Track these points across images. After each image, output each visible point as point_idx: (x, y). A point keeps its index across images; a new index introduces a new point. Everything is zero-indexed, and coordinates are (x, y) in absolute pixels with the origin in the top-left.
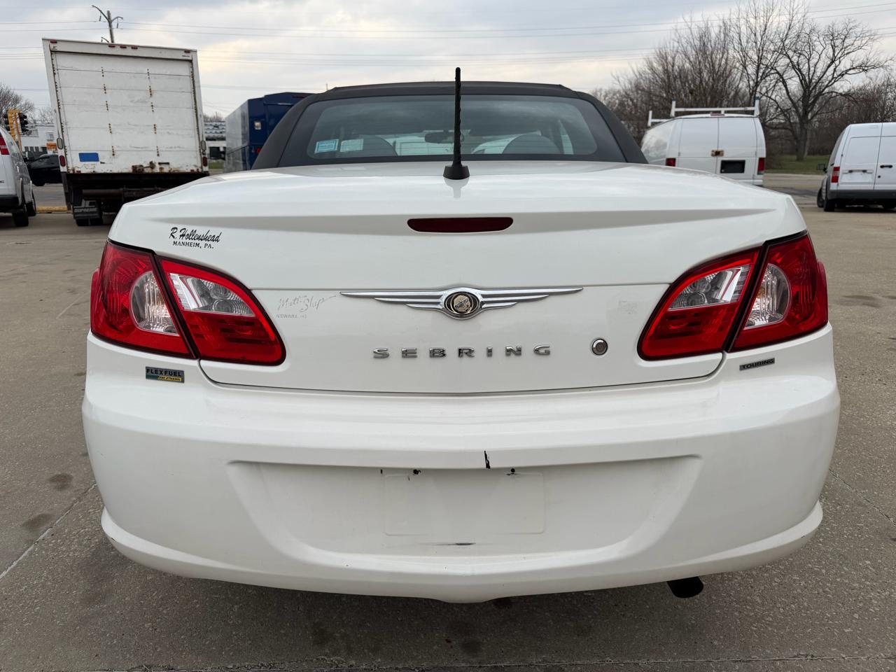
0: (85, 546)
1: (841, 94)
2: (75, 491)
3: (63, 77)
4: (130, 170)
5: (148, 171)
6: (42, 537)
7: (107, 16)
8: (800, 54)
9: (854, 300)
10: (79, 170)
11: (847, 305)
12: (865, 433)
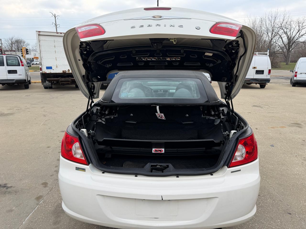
0: (53, 206)
1: (301, 42)
2: (49, 188)
3: (42, 43)
4: (62, 72)
5: (67, 72)
6: (41, 203)
7: (54, 15)
8: (287, 28)
9: (294, 125)
10: (46, 72)
11: (291, 127)
12: (287, 176)
